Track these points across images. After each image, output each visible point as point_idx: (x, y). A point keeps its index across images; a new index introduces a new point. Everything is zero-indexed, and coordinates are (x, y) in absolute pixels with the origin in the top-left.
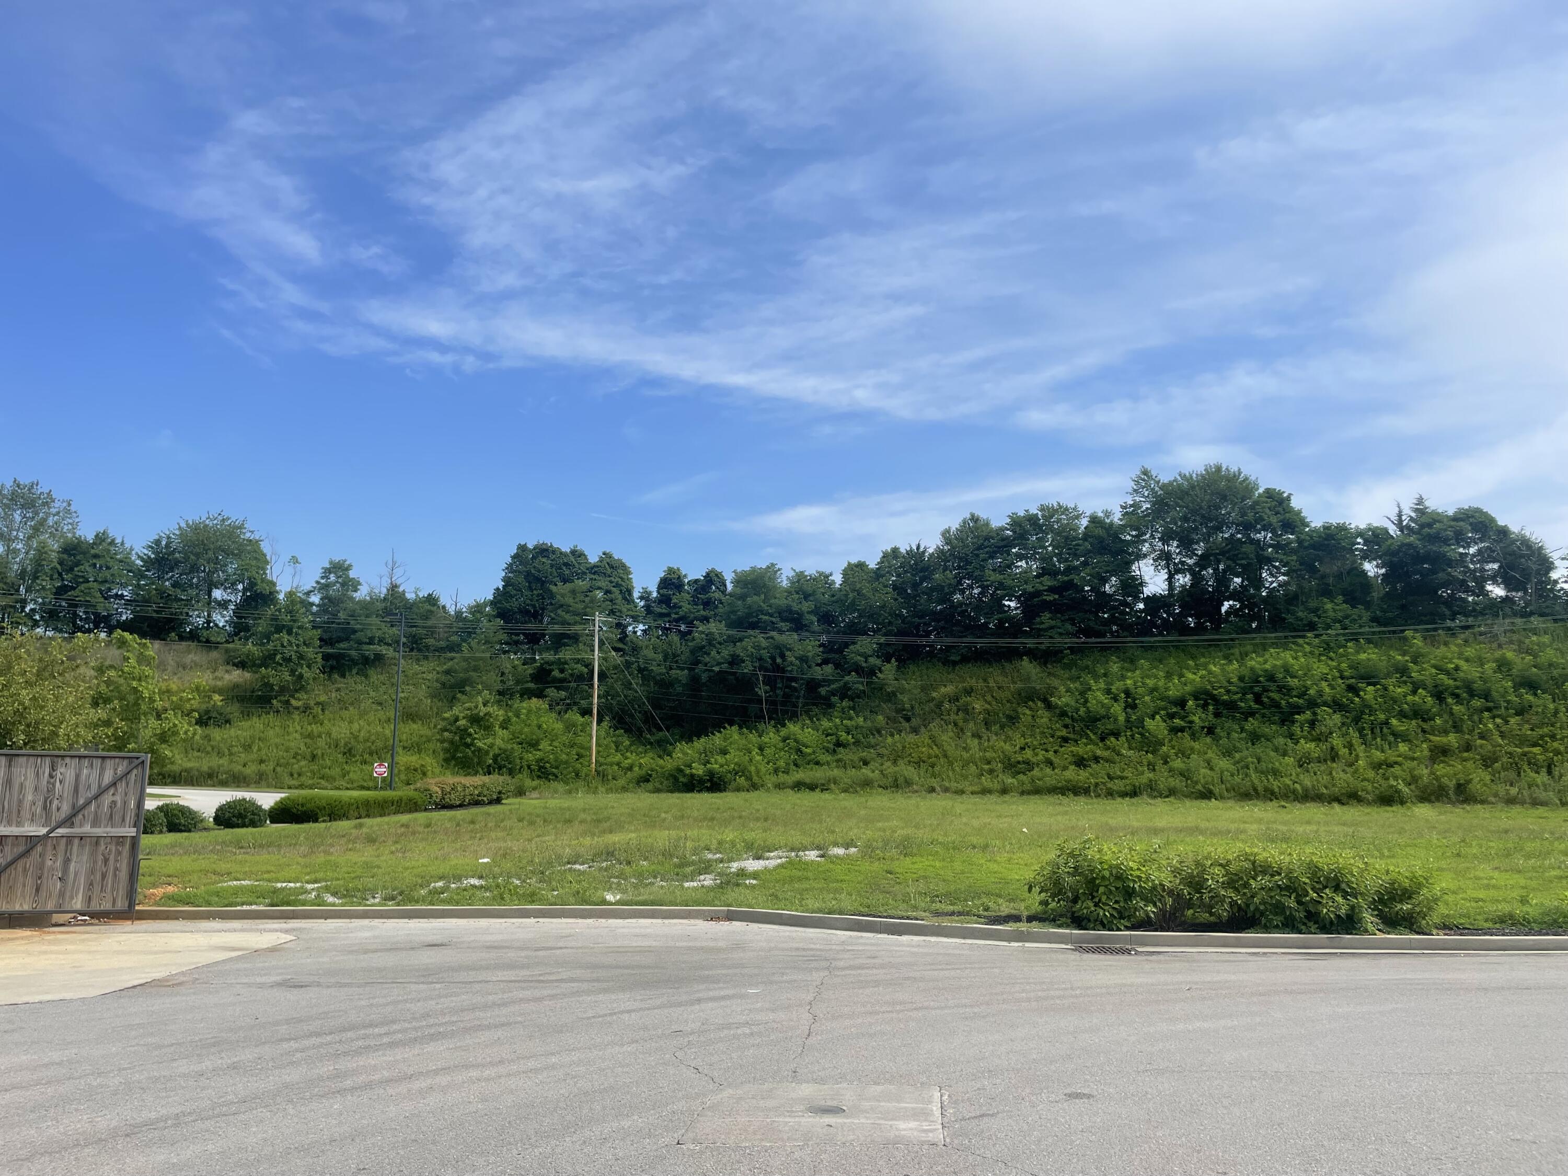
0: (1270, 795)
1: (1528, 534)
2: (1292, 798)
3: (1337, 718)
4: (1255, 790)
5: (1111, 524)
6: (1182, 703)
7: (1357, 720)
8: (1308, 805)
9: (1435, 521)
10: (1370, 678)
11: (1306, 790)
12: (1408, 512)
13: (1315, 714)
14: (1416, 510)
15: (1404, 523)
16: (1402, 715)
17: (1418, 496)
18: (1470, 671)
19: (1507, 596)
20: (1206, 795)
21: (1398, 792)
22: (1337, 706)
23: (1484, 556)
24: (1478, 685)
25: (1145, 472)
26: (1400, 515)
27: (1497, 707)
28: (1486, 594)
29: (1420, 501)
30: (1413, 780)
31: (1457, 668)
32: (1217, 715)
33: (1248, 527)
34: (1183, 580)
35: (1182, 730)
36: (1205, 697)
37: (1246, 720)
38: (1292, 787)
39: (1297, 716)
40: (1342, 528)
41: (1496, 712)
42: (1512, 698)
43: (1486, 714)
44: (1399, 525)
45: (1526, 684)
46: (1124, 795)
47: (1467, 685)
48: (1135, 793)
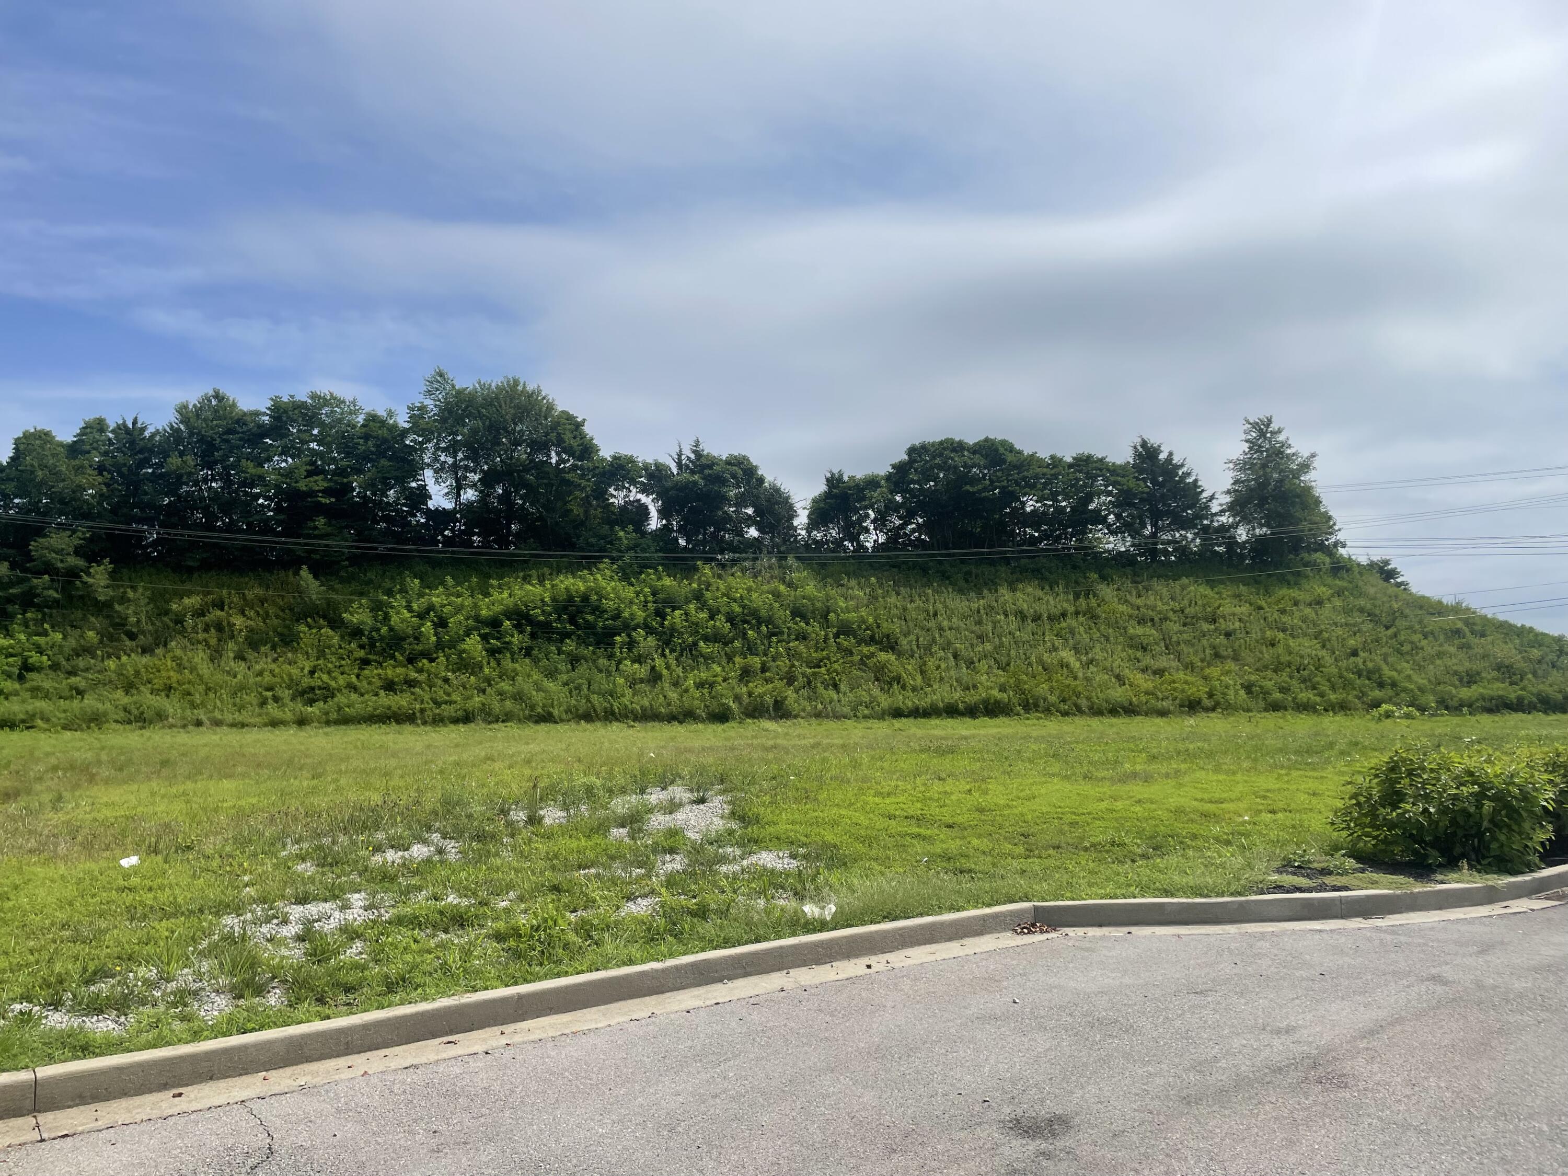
0: (610, 716)
1: (779, 485)
2: (634, 718)
3: (652, 641)
4: (596, 711)
5: (395, 426)
6: (495, 623)
7: (667, 643)
8: (650, 724)
9: (713, 464)
10: (672, 602)
11: (645, 710)
12: (688, 453)
13: (629, 636)
14: (694, 452)
15: (684, 462)
16: (706, 639)
17: (695, 439)
18: (753, 600)
19: (759, 537)
20: (546, 718)
21: (728, 709)
22: (649, 630)
23: (740, 500)
24: (763, 613)
25: (441, 375)
26: (680, 455)
29: (697, 444)
30: (736, 698)
31: (743, 598)
32: (533, 636)
33: (541, 446)
34: (470, 495)
35: (499, 651)
36: (520, 617)
37: (562, 642)
38: (630, 707)
39: (614, 638)
40: (631, 460)
41: (781, 637)
42: (791, 625)
43: (774, 639)
44: (679, 464)
45: (797, 613)
46: (455, 721)
47: (755, 613)
48: (467, 718)
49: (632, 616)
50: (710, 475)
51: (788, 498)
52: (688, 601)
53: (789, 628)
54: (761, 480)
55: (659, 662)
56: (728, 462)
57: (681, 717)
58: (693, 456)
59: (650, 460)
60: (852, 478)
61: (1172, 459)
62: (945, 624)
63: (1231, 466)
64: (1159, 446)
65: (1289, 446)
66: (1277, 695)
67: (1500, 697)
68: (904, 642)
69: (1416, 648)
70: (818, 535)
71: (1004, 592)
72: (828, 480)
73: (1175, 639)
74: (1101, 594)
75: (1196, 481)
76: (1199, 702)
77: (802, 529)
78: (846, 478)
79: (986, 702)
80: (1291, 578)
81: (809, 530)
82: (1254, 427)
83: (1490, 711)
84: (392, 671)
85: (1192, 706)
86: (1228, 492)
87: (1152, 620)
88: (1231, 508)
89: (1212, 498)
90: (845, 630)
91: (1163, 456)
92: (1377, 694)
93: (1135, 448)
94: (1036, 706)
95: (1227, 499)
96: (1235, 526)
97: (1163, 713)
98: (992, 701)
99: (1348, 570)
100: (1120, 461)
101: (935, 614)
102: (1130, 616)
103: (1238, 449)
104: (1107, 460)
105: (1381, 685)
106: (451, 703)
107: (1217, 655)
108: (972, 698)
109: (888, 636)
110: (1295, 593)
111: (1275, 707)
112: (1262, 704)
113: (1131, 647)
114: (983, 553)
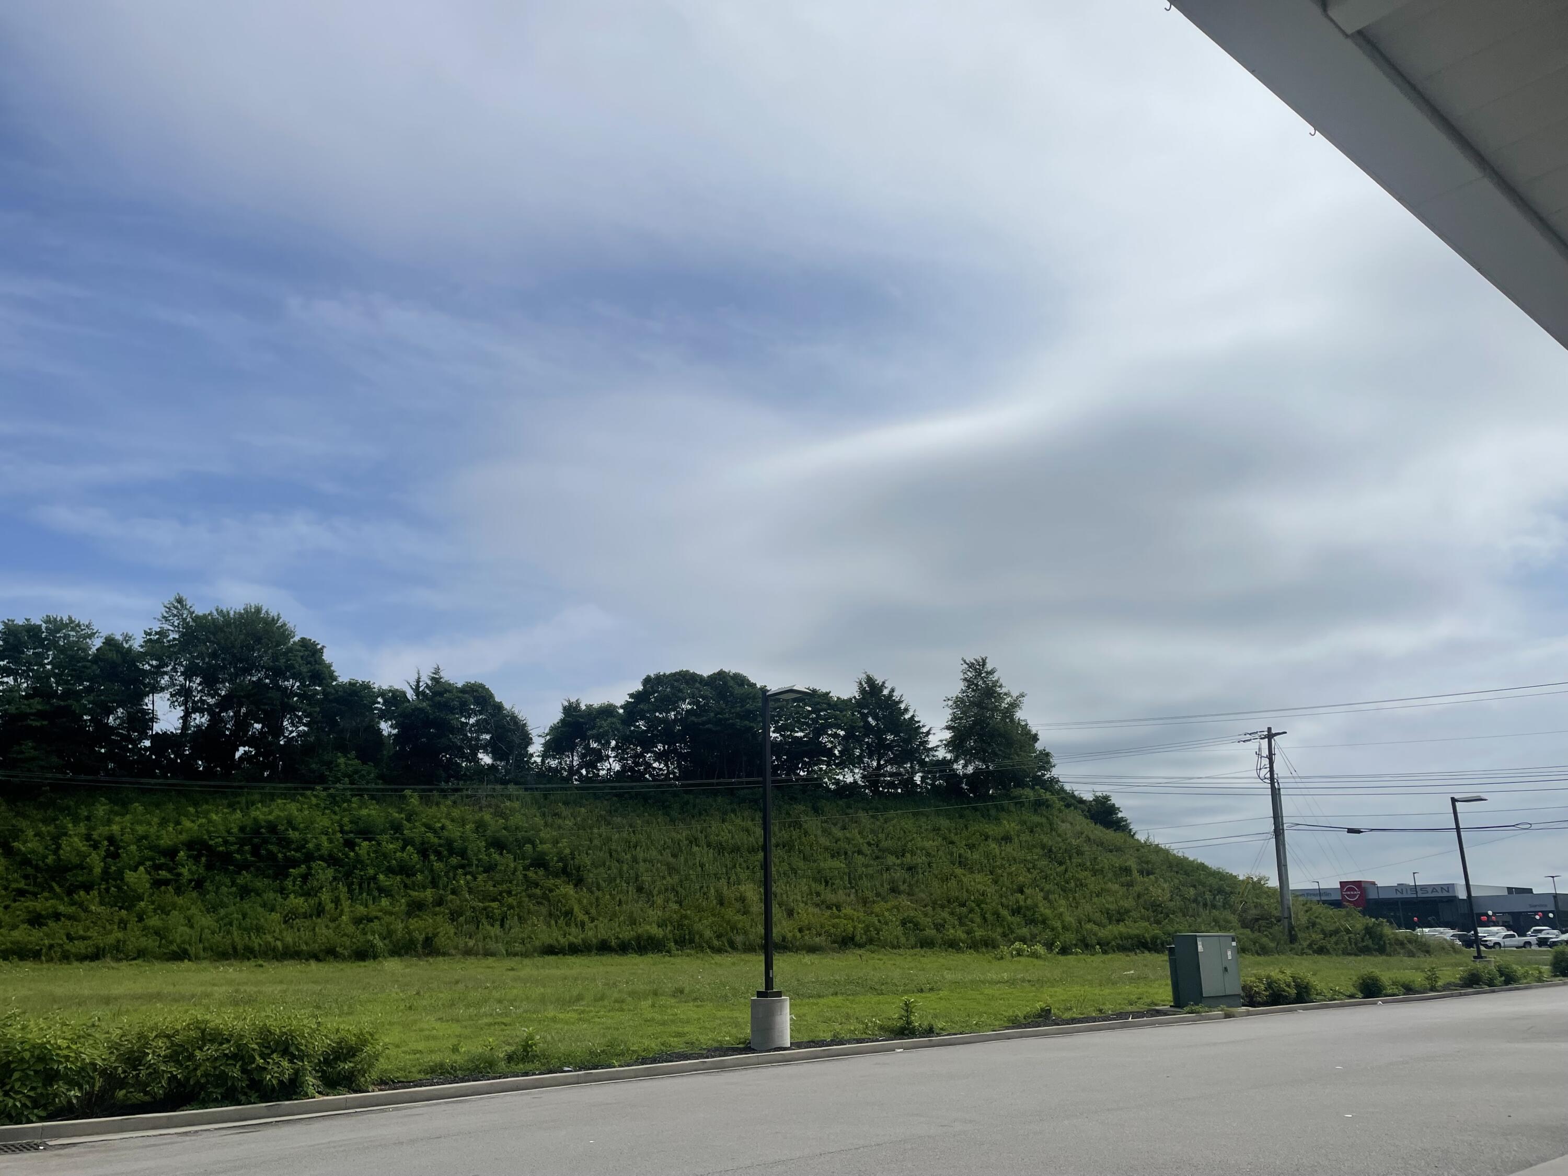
0: (245, 954)
1: (516, 712)
2: (271, 956)
3: (330, 873)
4: (235, 949)
5: (130, 649)
6: (171, 853)
7: (348, 875)
8: (285, 962)
9: (446, 691)
10: (367, 833)
11: (286, 947)
12: (426, 680)
13: (309, 868)
14: (433, 679)
15: (421, 689)
16: (390, 871)
17: (436, 667)
18: (453, 831)
19: (492, 764)
20: (180, 955)
21: (373, 946)
22: (332, 860)
23: (481, 727)
24: (458, 844)
25: (180, 601)
26: (418, 682)
27: (470, 865)
28: (477, 761)
29: (437, 671)
30: (388, 935)
31: (443, 828)
32: (209, 867)
33: (278, 673)
34: (200, 720)
35: (166, 882)
36: (197, 847)
37: (239, 873)
38: (273, 944)
39: (291, 870)
40: (366, 687)
41: (468, 869)
42: (483, 856)
43: (460, 871)
44: (416, 690)
45: (498, 845)
46: (82, 958)
47: (449, 843)
48: (96, 955)
49: (318, 847)
50: (439, 703)
51: (524, 725)
52: (383, 832)
53: (479, 860)
54: (499, 707)
55: (327, 896)
56: (463, 690)
57: (321, 956)
58: (429, 683)
59: (385, 687)
60: (589, 707)
61: (893, 696)
62: (641, 855)
63: (950, 703)
64: (884, 683)
65: (1001, 686)
67: (1137, 936)
68: (590, 878)
70: (554, 763)
71: (715, 826)
72: (565, 708)
74: (805, 826)
75: (913, 716)
77: (539, 756)
78: (583, 707)
80: (993, 812)
81: (544, 756)
82: (970, 667)
83: (1122, 949)
84: (40, 905)
85: (846, 942)
86: (948, 728)
88: (955, 745)
90: (540, 862)
91: (886, 692)
93: (861, 683)
96: (956, 760)
97: (812, 949)
98: (645, 937)
100: (845, 696)
101: (635, 847)
102: (826, 849)
103: (957, 688)
104: (831, 695)
106: (84, 938)
108: (627, 934)
109: (578, 869)
111: (927, 944)
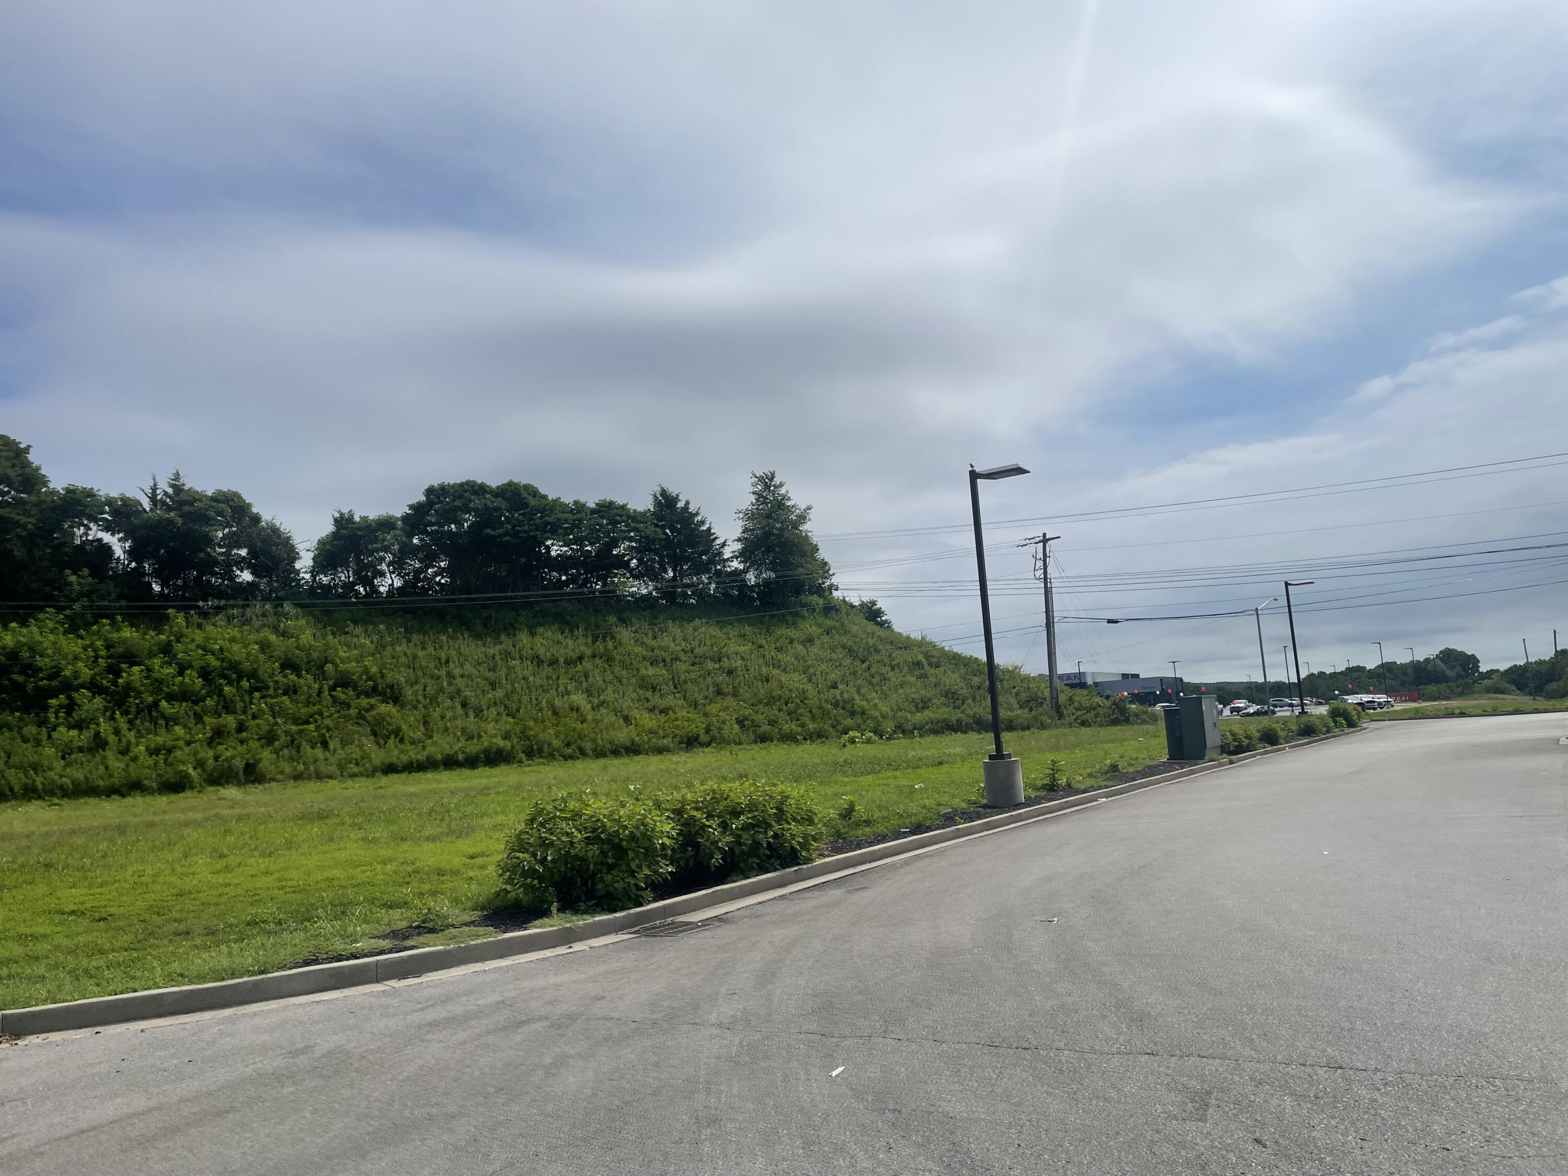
1: (278, 524)
2: (59, 795)
3: (99, 702)
4: (11, 789)
8: (82, 800)
9: (195, 500)
10: (132, 658)
11: (76, 784)
12: (164, 486)
13: (69, 698)
14: (172, 486)
15: (159, 497)
16: (170, 698)
17: (175, 472)
18: (237, 652)
21: (187, 776)
22: (95, 688)
23: (233, 541)
24: (246, 666)
26: (154, 489)
27: (268, 688)
28: (232, 578)
29: (177, 477)
30: (200, 764)
31: (221, 649)
38: (58, 781)
39: (50, 701)
40: (90, 494)
41: (265, 692)
42: (279, 678)
43: (257, 694)
44: (153, 499)
45: (289, 665)
47: (234, 666)
49: (76, 675)
50: (190, 513)
51: (289, 538)
52: (151, 655)
53: (276, 682)
54: (256, 519)
55: (105, 727)
56: (214, 499)
57: (124, 790)
58: (170, 491)
59: (114, 494)
60: (364, 519)
61: (688, 508)
62: (457, 672)
63: (741, 515)
64: (678, 495)
65: (789, 499)
66: (766, 728)
68: (409, 693)
69: (884, 679)
70: (325, 580)
71: (524, 638)
72: (336, 520)
73: (683, 678)
74: (618, 636)
75: (709, 529)
76: (697, 738)
77: (306, 572)
78: (357, 519)
79: (486, 751)
80: (789, 618)
81: (314, 573)
82: (760, 481)
85: (690, 743)
86: (739, 540)
87: (664, 661)
88: (743, 555)
89: (724, 545)
90: (344, 681)
91: (680, 505)
92: (848, 722)
93: (655, 496)
94: (540, 751)
95: (738, 546)
96: (746, 571)
98: (494, 749)
99: (836, 612)
100: (641, 508)
101: (447, 662)
102: (644, 658)
103: (747, 500)
104: (628, 507)
105: (853, 714)
107: (719, 692)
108: (473, 748)
109: (391, 687)
110: (792, 633)
111: (763, 739)
112: (752, 736)
113: (641, 687)
114: (506, 598)
